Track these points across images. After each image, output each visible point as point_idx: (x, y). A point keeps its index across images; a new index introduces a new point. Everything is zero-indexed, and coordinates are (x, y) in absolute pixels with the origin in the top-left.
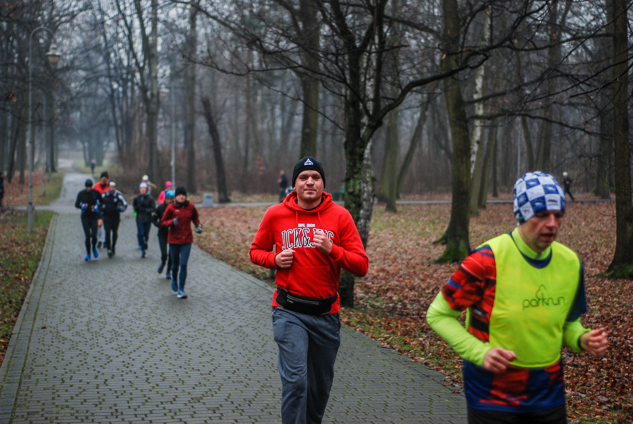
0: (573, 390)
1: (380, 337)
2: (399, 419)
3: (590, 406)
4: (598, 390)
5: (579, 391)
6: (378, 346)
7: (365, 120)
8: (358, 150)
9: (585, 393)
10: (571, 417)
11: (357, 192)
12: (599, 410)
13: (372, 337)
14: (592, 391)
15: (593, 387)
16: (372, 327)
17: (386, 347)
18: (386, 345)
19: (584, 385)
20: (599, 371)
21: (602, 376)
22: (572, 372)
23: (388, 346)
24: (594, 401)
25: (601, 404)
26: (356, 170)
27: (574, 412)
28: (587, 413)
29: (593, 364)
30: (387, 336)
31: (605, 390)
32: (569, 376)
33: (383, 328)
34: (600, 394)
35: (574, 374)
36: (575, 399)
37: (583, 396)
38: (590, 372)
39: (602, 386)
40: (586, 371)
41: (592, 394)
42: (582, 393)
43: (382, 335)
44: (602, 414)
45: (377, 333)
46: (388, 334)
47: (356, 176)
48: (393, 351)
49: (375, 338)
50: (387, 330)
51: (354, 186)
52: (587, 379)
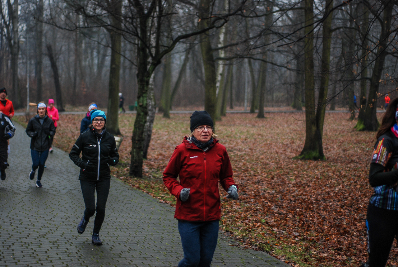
0: (278, 229)
1: (159, 196)
2: (170, 248)
3: (288, 238)
4: (293, 229)
5: (282, 229)
6: (158, 202)
7: (150, 60)
8: (145, 79)
9: (285, 231)
10: (276, 245)
11: (145, 105)
12: (294, 241)
13: (154, 196)
14: (290, 229)
15: (290, 227)
16: (154, 190)
17: (162, 203)
18: (162, 201)
19: (285, 225)
20: (294, 217)
21: (296, 220)
22: (278, 218)
23: (164, 202)
24: (291, 235)
25: (295, 237)
26: (144, 91)
27: (278, 242)
28: (286, 242)
29: (290, 212)
30: (163, 195)
31: (298, 228)
32: (276, 220)
33: (160, 191)
34: (295, 231)
35: (279, 219)
36: (279, 234)
37: (284, 232)
38: (288, 218)
39: (295, 226)
40: (286, 217)
41: (290, 231)
42: (283, 230)
43: (160, 195)
44: (296, 243)
45: (157, 193)
46: (164, 194)
47: (144, 95)
48: (167, 205)
49: (155, 197)
50: (163, 192)
51: (143, 101)
52: (286, 222)
